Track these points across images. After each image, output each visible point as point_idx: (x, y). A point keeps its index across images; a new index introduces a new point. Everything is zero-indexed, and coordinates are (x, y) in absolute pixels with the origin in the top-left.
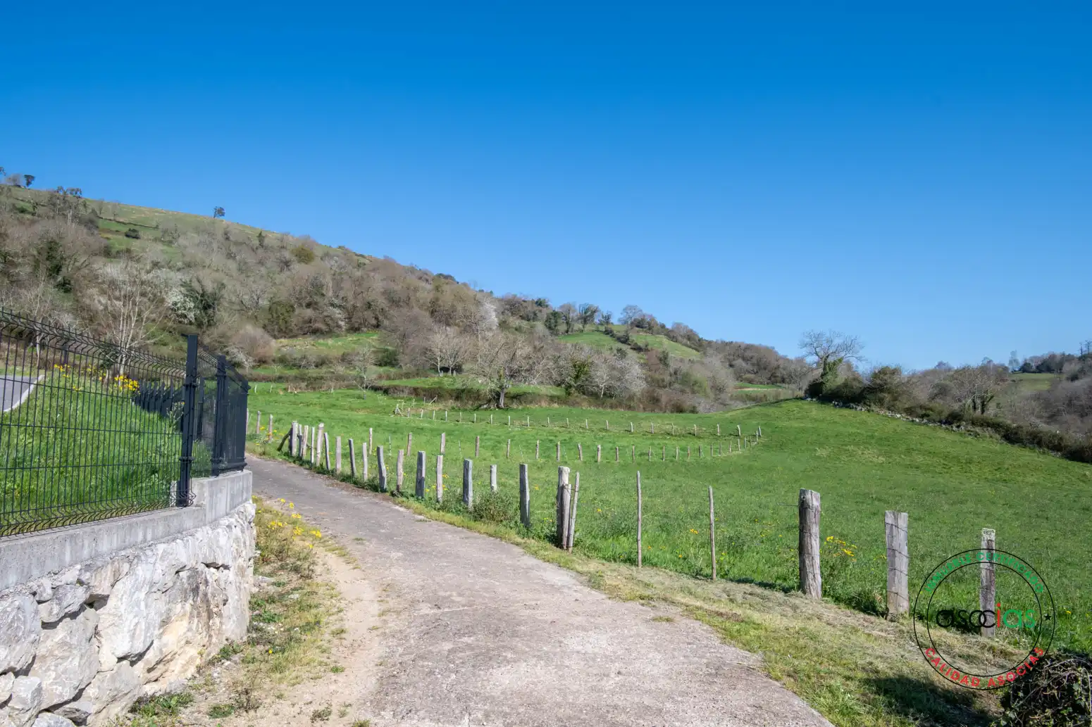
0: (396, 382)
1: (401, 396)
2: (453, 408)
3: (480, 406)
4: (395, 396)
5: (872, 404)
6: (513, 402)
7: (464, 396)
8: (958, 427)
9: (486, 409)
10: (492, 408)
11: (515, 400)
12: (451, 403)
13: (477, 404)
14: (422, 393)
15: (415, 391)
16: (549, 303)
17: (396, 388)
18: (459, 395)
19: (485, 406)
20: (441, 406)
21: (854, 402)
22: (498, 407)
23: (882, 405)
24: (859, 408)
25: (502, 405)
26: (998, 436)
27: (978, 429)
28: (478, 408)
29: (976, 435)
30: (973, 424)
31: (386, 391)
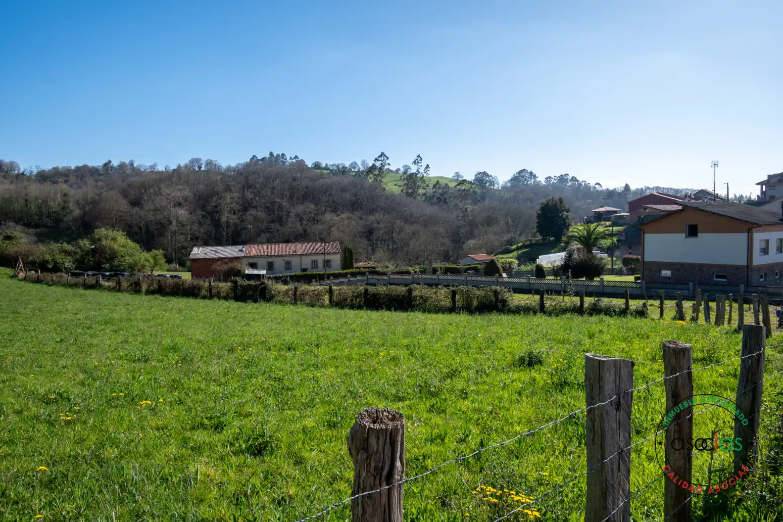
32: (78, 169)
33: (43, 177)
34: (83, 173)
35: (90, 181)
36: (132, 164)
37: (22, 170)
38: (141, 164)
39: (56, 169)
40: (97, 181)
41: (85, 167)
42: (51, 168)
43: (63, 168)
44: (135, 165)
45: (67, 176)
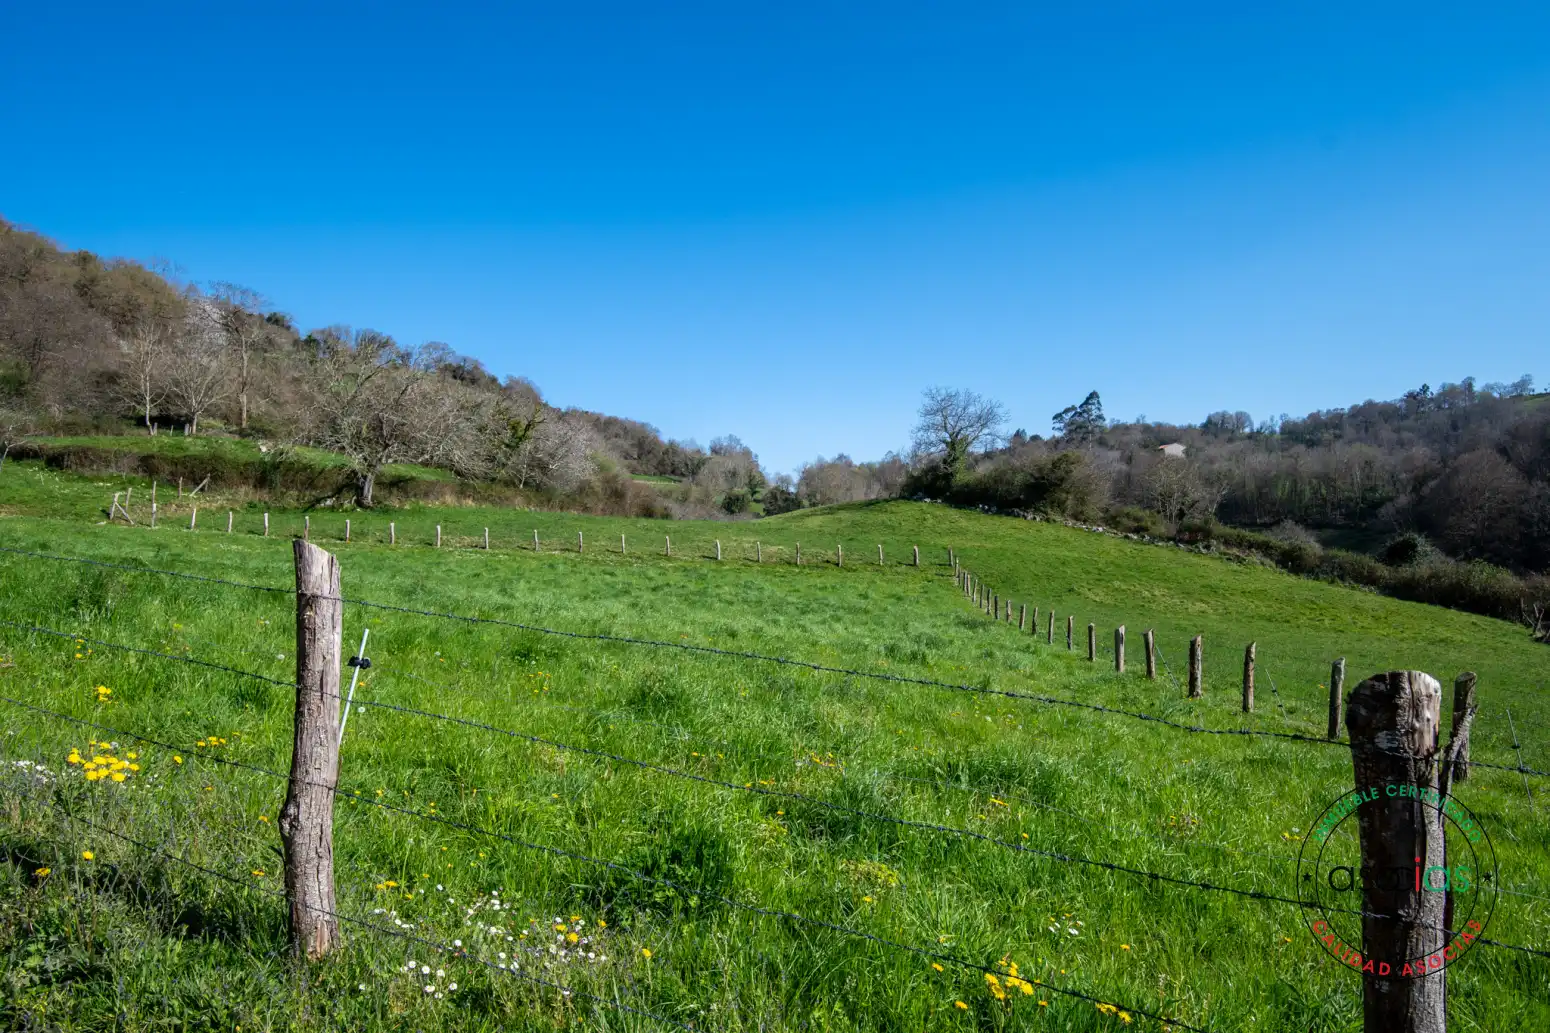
0: (83, 441)
1: (105, 473)
2: (252, 505)
3: (318, 501)
4: (87, 473)
5: (1049, 510)
6: (391, 493)
7: (278, 478)
8: (1207, 547)
9: (332, 508)
10: (347, 505)
11: (395, 491)
12: (245, 493)
13: (310, 495)
14: (167, 468)
15: (148, 466)
16: (293, 324)
17: (84, 456)
18: (264, 476)
19: (329, 502)
20: (220, 500)
21: (1019, 507)
22: (359, 503)
23: (1063, 512)
24: (1030, 517)
25: (368, 501)
26: (1268, 561)
27: (1235, 551)
28: (312, 506)
29: (1240, 560)
30: (1227, 543)
31: (55, 461)
32: (1357, 412)
33: (1294, 434)
34: (1367, 419)
35: (1386, 432)
36: (1470, 385)
37: (1256, 426)
38: (1492, 382)
39: (1314, 417)
40: (1397, 430)
41: (1370, 405)
42: (1305, 416)
43: (1328, 411)
44: (1477, 387)
45: (1336, 427)
